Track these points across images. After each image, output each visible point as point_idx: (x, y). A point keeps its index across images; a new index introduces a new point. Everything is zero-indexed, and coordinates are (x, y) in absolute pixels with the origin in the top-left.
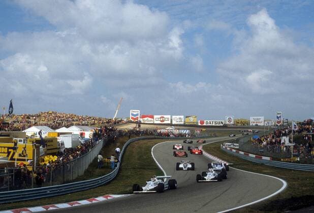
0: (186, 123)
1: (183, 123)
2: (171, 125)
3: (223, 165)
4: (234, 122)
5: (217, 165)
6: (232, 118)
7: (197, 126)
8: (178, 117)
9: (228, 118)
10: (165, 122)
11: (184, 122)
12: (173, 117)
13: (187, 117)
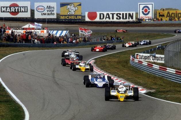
0: (62, 18)
1: (55, 17)
2: (32, 20)
3: (106, 78)
4: (155, 14)
5: (97, 78)
6: (150, 6)
7: (82, 22)
8: (45, 4)
9: (142, 6)
10: (20, 15)
11: (57, 14)
12: (36, 4)
13: (62, 5)
